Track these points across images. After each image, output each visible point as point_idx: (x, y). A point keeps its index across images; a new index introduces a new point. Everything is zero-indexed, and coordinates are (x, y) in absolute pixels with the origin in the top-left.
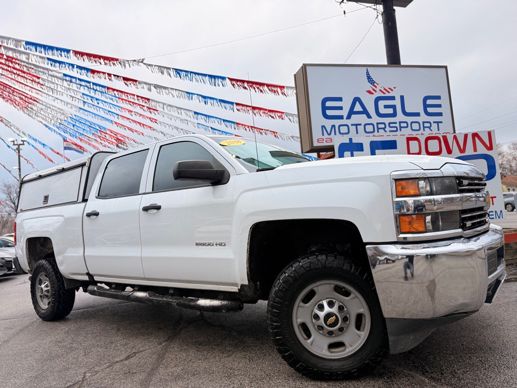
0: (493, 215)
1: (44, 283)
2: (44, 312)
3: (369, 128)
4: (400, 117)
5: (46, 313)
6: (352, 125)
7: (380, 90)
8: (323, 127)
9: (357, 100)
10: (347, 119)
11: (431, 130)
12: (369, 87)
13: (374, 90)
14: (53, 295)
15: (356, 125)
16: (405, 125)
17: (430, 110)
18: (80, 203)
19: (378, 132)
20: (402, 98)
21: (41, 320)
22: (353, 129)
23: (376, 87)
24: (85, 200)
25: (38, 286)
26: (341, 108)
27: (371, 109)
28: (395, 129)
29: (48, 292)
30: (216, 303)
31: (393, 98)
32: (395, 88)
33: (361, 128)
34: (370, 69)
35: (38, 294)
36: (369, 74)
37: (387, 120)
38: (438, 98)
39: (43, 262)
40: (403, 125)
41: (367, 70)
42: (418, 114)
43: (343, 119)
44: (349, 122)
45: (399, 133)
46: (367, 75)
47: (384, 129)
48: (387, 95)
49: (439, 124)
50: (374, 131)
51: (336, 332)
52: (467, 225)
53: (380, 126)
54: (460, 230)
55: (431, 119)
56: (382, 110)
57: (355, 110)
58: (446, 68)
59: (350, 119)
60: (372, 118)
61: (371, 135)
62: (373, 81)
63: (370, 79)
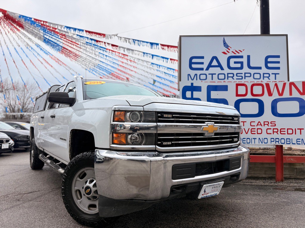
0: (300, 142)
3: (221, 77)
4: (246, 69)
5: (32, 165)
6: (209, 74)
7: (233, 52)
8: (189, 75)
9: (215, 58)
10: (206, 70)
11: (269, 79)
12: (225, 49)
13: (227, 51)
14: (34, 156)
15: (212, 74)
16: (249, 75)
17: (270, 65)
19: (228, 79)
20: (249, 57)
22: (209, 77)
23: (229, 49)
24: (44, 110)
26: (202, 63)
27: (224, 64)
28: (241, 78)
31: (242, 57)
32: (243, 50)
33: (215, 77)
34: (226, 38)
36: (225, 41)
37: (235, 72)
38: (278, 57)
40: (247, 75)
41: (224, 38)
42: (260, 68)
43: (203, 70)
46: (224, 41)
47: (232, 77)
48: (237, 54)
49: (277, 75)
50: (225, 78)
51: (91, 198)
52: (164, 143)
53: (229, 75)
54: (154, 146)
55: (271, 71)
56: (232, 65)
57: (212, 64)
58: (287, 35)
59: (208, 70)
60: (224, 70)
61: (222, 81)
62: (227, 45)
63: (225, 45)
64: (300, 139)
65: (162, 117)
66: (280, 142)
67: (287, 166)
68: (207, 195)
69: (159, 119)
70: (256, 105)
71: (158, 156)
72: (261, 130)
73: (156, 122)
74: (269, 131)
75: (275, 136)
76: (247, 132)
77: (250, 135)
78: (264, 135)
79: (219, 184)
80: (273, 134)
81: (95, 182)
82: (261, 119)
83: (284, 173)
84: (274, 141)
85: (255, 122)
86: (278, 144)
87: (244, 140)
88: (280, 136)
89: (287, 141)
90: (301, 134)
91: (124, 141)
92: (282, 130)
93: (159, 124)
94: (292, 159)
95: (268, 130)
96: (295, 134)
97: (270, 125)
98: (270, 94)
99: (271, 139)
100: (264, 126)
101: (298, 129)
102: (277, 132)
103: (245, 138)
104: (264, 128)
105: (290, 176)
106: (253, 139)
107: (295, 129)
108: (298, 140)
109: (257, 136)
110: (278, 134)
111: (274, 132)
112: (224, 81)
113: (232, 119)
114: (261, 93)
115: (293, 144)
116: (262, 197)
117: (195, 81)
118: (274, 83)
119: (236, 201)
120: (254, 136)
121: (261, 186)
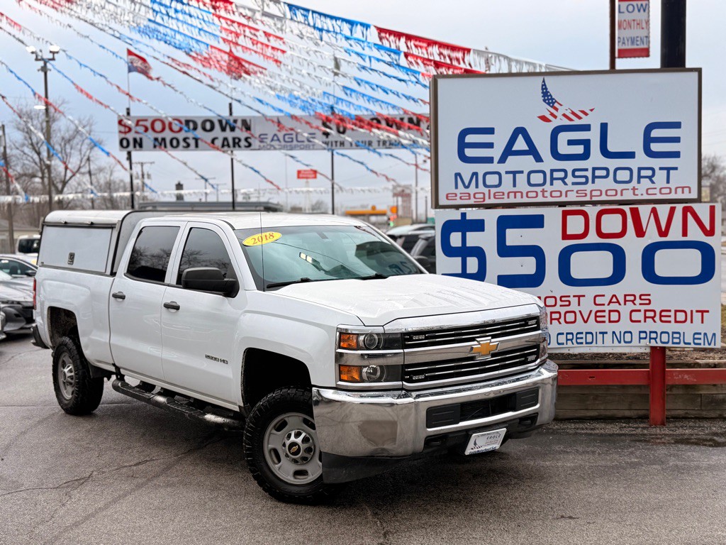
1: (68, 367)
2: (66, 402)
3: (536, 179)
4: (596, 158)
5: (69, 404)
6: (507, 173)
7: (564, 115)
8: (458, 175)
9: (520, 131)
10: (499, 162)
11: (653, 182)
12: (545, 109)
13: (552, 114)
14: (77, 383)
15: (514, 173)
16: (604, 173)
17: (655, 147)
18: (107, 276)
19: (552, 184)
20: (604, 127)
21: (63, 412)
22: (507, 179)
23: (557, 109)
24: (113, 274)
25: (60, 368)
26: (490, 145)
27: (543, 147)
28: (583, 180)
29: (72, 379)
30: (219, 420)
31: (587, 128)
32: (592, 110)
33: (521, 179)
34: (549, 80)
35: (61, 380)
36: (546, 89)
37: (570, 165)
38: (677, 125)
39: (67, 340)
40: (598, 173)
41: (544, 81)
42: (631, 155)
43: (493, 162)
44: (502, 168)
45: (589, 187)
46: (543, 89)
47: (563, 179)
48: (577, 122)
49: (671, 171)
50: (544, 183)
51: (299, 460)
52: (415, 378)
53: (556, 175)
54: (400, 383)
55: (657, 163)
56: (563, 148)
57: (515, 148)
58: (699, 71)
59: (504, 162)
60: (543, 161)
61: (539, 189)
62: (552, 99)
63: (547, 97)
64: (700, 334)
65: (411, 339)
66: (658, 340)
67: (681, 392)
68: (479, 449)
69: (407, 343)
70: (608, 257)
71: (406, 396)
72: (617, 314)
73: (403, 349)
74: (636, 316)
75: (649, 326)
76: (586, 319)
77: (592, 326)
78: (625, 324)
79: (497, 432)
80: (645, 321)
81: (303, 435)
82: (619, 289)
83: (668, 406)
84: (645, 338)
85: (603, 296)
86: (655, 345)
87: (579, 336)
88: (659, 327)
89: (673, 338)
90: (702, 322)
91: (356, 377)
92: (663, 314)
93: (406, 350)
94: (686, 377)
95: (633, 313)
96: (692, 322)
97: (638, 301)
98: (640, 233)
99: (640, 332)
100: (625, 304)
101: (697, 311)
102: (653, 318)
103: (582, 333)
104: (625, 310)
105: (687, 413)
106: (600, 333)
107: (692, 311)
108: (696, 336)
109: (608, 327)
110: (655, 321)
111: (646, 317)
112: (543, 189)
113: (525, 324)
114: (619, 229)
115: (685, 343)
116: (597, 456)
117: (472, 189)
118: (650, 207)
119: (542, 463)
120: (601, 327)
121: (610, 435)
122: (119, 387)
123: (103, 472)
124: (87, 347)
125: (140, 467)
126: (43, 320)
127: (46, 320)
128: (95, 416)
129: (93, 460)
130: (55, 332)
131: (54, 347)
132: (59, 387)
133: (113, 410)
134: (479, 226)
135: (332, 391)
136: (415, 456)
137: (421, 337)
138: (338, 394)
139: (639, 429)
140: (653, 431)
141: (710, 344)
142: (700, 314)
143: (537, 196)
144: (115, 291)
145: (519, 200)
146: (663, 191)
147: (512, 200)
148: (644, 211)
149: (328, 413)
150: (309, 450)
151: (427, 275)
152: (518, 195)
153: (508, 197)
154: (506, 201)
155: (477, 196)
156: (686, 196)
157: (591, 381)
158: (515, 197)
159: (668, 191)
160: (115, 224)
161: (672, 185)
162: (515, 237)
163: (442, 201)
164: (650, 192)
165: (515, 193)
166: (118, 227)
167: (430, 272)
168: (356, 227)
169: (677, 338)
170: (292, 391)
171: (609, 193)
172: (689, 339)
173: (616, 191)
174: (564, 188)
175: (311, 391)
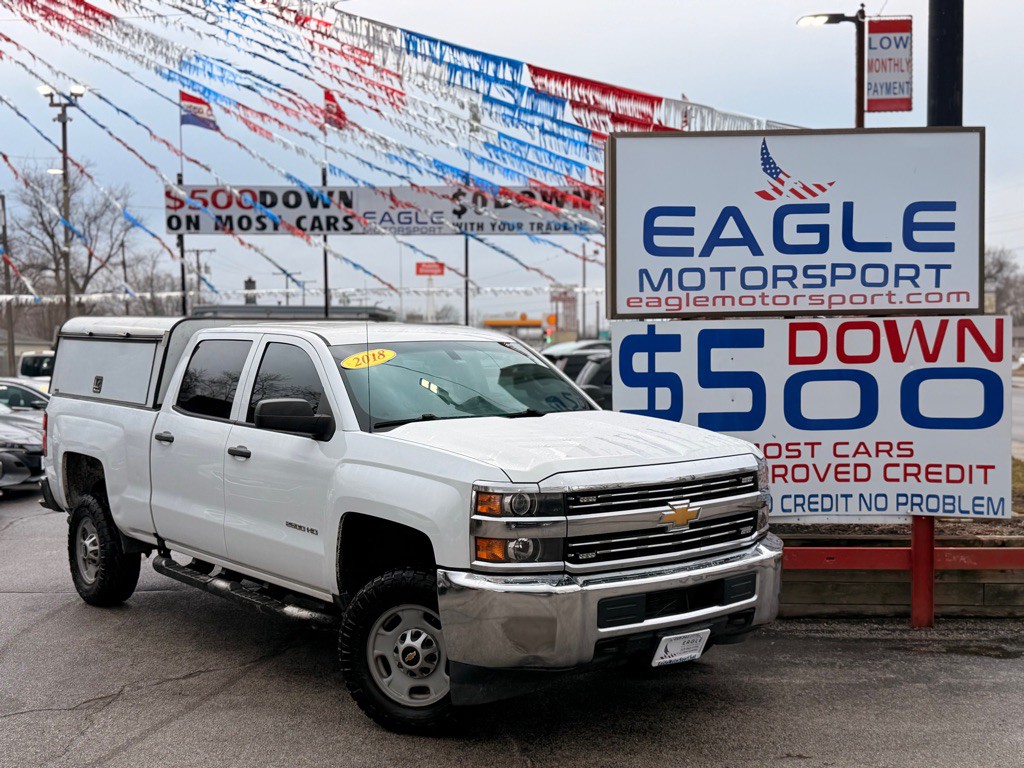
0: (982, 506)
1: (91, 537)
2: (87, 587)
3: (754, 278)
4: (837, 251)
5: (90, 590)
6: (712, 270)
7: (793, 191)
8: (644, 272)
9: (731, 212)
10: (701, 255)
11: (916, 286)
12: (765, 182)
13: (776, 189)
14: (103, 561)
15: (723, 271)
16: (847, 272)
17: (919, 236)
18: (148, 409)
19: (775, 286)
20: (848, 208)
21: (82, 601)
22: (713, 279)
23: (782, 183)
24: (157, 407)
25: (80, 540)
26: (689, 231)
27: (763, 235)
28: (819, 281)
29: (96, 554)
30: (305, 614)
31: (824, 208)
32: (831, 184)
33: (732, 279)
34: (771, 141)
35: (80, 555)
36: (768, 154)
37: (800, 261)
38: (950, 206)
39: (89, 499)
40: (839, 272)
41: (764, 143)
42: (886, 247)
43: (692, 255)
44: (705, 263)
45: (827, 290)
46: (762, 154)
47: (790, 280)
48: (810, 200)
49: (942, 271)
50: (764, 285)
51: (417, 672)
52: (582, 557)
53: (781, 273)
54: (561, 564)
55: (921, 259)
56: (791, 237)
57: (724, 235)
58: (981, 131)
59: (708, 255)
60: (762, 255)
61: (757, 293)
62: (776, 168)
63: (769, 165)
64: (982, 498)
65: (577, 502)
66: (924, 506)
67: (955, 580)
68: (672, 659)
69: (571, 507)
70: (853, 389)
71: (569, 582)
72: (865, 469)
73: (565, 515)
74: (892, 473)
75: (911, 486)
76: (822, 476)
77: (831, 486)
78: (877, 485)
79: (697, 635)
80: (905, 480)
81: (423, 636)
82: (869, 434)
83: (936, 600)
84: (906, 504)
85: (847, 443)
86: (920, 513)
87: (812, 500)
88: (925, 488)
89: (945, 504)
90: (986, 482)
91: (500, 555)
92: (931, 470)
93: (570, 518)
94: (963, 559)
95: (889, 469)
96: (971, 482)
97: (895, 452)
98: (898, 356)
99: (899, 495)
100: (877, 456)
101: (979, 467)
102: (916, 475)
103: (817, 496)
104: (878, 463)
105: (963, 611)
106: (842, 496)
107: (971, 467)
108: (977, 502)
109: (854, 488)
110: (919, 481)
111: (906, 475)
112: (763, 294)
113: (736, 481)
114: (868, 351)
115: (962, 512)
116: (837, 669)
117: (663, 293)
118: (912, 320)
119: (760, 679)
120: (844, 488)
121: (856, 640)
122: (162, 566)
123: (139, 688)
124: (118, 509)
125: (191, 680)
126: (56, 472)
127: (60, 470)
128: (127, 607)
129: (124, 670)
130: (73, 488)
131: (71, 509)
132: (77, 566)
133: (153, 599)
134: (672, 343)
135: (466, 574)
136: (581, 667)
137: (592, 499)
138: (474, 578)
139: (896, 632)
140: (916, 635)
141: (996, 513)
142: (982, 470)
143: (754, 303)
144: (159, 430)
145: (728, 308)
146: (931, 298)
147: (719, 308)
148: (905, 325)
149: (458, 605)
150: (430, 658)
151: (600, 413)
152: (728, 301)
153: (714, 304)
154: (710, 309)
155: (670, 301)
156: (963, 304)
157: (830, 564)
158: (724, 304)
159: (937, 298)
160: (161, 337)
161: (944, 289)
162: (723, 360)
163: (622, 309)
164: (912, 298)
165: (724, 298)
166: (165, 340)
167: (604, 408)
168: (501, 344)
169: (950, 504)
170: (408, 574)
171: (855, 299)
172: (967, 505)
173: (865, 297)
174: (791, 293)
175: (435, 574)
